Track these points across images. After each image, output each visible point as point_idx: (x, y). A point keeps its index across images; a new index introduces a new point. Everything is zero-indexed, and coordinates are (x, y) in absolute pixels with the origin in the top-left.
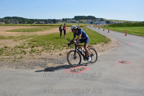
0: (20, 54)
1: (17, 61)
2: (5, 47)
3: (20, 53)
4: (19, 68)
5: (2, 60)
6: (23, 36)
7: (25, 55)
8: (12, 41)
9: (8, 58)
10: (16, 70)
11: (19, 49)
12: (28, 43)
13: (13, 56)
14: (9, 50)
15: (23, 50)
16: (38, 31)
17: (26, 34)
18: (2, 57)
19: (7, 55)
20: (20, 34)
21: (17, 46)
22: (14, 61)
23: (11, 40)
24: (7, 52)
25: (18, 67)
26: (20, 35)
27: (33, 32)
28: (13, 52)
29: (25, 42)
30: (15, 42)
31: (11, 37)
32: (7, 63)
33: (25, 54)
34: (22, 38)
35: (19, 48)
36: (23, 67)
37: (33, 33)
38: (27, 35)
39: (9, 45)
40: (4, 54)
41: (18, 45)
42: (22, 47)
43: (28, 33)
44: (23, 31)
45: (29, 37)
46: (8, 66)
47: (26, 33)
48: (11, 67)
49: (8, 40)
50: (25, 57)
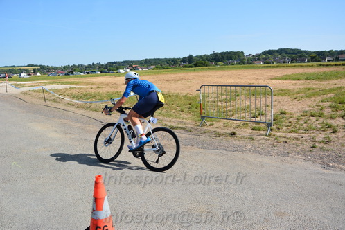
0: (322, 132)
1: (321, 148)
2: (283, 113)
3: (320, 130)
4: (332, 167)
5: (286, 142)
6: (309, 89)
7: (334, 135)
8: (289, 100)
9: (297, 139)
10: (326, 172)
11: (314, 119)
12: (330, 107)
13: (307, 135)
14: (291, 120)
15: (325, 121)
16: (341, 78)
17: (314, 84)
18: (284, 134)
19: (293, 131)
20: (301, 85)
21: (306, 112)
22: (313, 147)
23: (284, 97)
24: (289, 124)
25: (328, 165)
26: (302, 87)
27: (330, 79)
28: (302, 125)
29: (321, 104)
30: (295, 101)
31: (283, 92)
32: (299, 149)
33: (334, 132)
34: (309, 93)
35: (312, 116)
36: (341, 166)
37: (331, 82)
38: (317, 86)
39: (286, 108)
40: (284, 128)
41: (307, 109)
42: (320, 116)
43: (317, 82)
44: (306, 79)
45: (325, 92)
46: (304, 158)
47: (314, 82)
48: (309, 160)
49: (281, 97)
50: (336, 139)
